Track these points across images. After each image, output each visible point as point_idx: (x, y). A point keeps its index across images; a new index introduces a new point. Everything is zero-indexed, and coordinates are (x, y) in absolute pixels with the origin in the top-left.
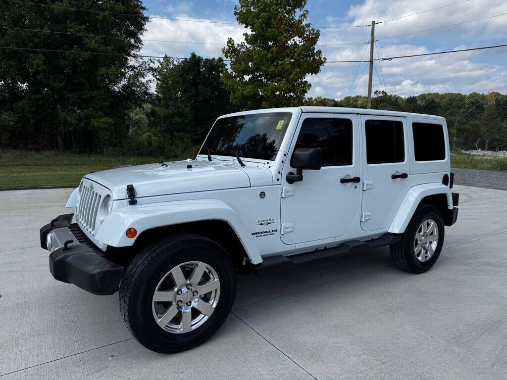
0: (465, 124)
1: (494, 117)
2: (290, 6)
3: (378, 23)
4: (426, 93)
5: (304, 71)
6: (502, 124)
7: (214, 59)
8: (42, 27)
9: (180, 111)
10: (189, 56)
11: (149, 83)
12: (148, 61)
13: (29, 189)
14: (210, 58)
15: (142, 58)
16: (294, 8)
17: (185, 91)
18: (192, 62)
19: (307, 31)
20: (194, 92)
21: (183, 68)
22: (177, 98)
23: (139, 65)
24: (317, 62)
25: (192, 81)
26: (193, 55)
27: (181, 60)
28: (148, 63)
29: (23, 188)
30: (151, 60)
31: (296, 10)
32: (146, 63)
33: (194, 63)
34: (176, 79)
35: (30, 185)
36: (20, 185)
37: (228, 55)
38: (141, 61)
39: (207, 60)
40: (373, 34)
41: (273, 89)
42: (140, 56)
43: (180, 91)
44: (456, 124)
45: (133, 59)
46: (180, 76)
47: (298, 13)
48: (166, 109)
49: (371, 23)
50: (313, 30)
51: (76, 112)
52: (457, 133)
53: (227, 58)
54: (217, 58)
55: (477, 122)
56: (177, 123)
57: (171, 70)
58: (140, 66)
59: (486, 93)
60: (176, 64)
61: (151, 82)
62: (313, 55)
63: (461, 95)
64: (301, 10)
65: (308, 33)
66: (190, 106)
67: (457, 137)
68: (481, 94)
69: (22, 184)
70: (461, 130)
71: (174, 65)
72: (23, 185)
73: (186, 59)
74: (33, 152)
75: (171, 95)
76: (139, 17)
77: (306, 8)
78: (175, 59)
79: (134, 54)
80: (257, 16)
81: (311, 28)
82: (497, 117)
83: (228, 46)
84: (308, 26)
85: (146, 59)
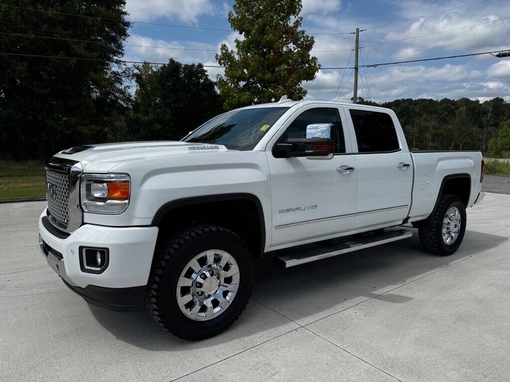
0: (439, 129)
1: (466, 122)
2: (285, 13)
3: (362, 31)
4: (400, 99)
5: (299, 78)
6: (473, 128)
7: (194, 65)
8: (26, 32)
9: (160, 117)
10: (167, 62)
11: (127, 89)
12: (131, 68)
13: (25, 201)
14: (190, 64)
15: (125, 65)
16: (288, 15)
17: (164, 98)
18: (171, 68)
19: (301, 38)
20: (174, 98)
21: (162, 74)
22: (156, 104)
23: (122, 71)
24: (312, 68)
25: (171, 87)
26: (172, 61)
27: (160, 66)
28: (132, 69)
29: (19, 200)
30: (134, 66)
31: (290, 17)
32: (129, 69)
33: (173, 69)
34: (155, 86)
35: (27, 197)
36: (16, 198)
37: (222, 61)
38: (124, 67)
39: (186, 66)
40: (357, 41)
41: (269, 95)
42: (123, 62)
43: (158, 97)
44: (431, 129)
45: (116, 65)
46: (159, 82)
47: (293, 19)
48: (145, 116)
49: (355, 31)
50: (307, 36)
51: (62, 120)
52: (432, 138)
53: (221, 64)
54: (196, 64)
55: (450, 127)
56: (158, 130)
57: (149, 77)
58: (124, 72)
59: (456, 99)
60: (155, 70)
61: (129, 88)
62: (308, 61)
63: (433, 100)
64: (295, 17)
65: (302, 40)
66: (170, 112)
67: (432, 142)
68: (452, 100)
69: (16, 196)
70: (436, 135)
71: (152, 71)
72: (19, 198)
73: (164, 65)
74: (12, 162)
75: (150, 101)
76: (120, 22)
77: (300, 15)
78: (154, 65)
79: (117, 60)
80: (252, 22)
81: (305, 35)
82: (469, 122)
83: (222, 52)
84: (303, 32)
85: (130, 65)
